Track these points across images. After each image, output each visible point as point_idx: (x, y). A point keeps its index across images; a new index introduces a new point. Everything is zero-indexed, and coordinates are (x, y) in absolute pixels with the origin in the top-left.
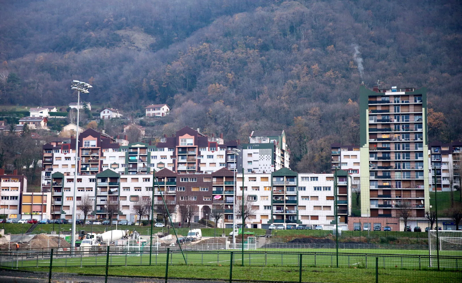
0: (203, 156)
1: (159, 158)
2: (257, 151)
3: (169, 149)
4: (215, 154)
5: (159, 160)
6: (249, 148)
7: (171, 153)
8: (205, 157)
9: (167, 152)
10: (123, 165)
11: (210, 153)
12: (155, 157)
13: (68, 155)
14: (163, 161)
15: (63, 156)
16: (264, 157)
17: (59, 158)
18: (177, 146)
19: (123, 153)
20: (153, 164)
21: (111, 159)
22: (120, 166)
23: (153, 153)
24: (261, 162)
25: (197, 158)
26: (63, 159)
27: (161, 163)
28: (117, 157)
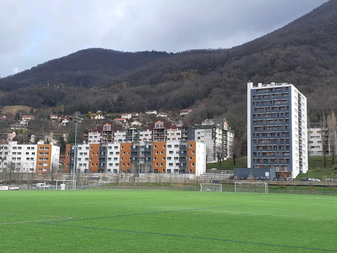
0: (168, 134)
1: (144, 135)
2: (203, 130)
3: (149, 130)
4: (176, 132)
5: (144, 137)
6: (199, 129)
7: (151, 133)
8: (170, 134)
9: (149, 132)
10: (124, 140)
11: (173, 132)
12: (142, 135)
13: (96, 135)
14: (146, 137)
15: (93, 136)
16: (207, 134)
17: (91, 137)
18: (154, 128)
19: (124, 134)
20: (141, 140)
21: (119, 137)
22: (123, 141)
23: (141, 133)
24: (205, 137)
25: (165, 135)
26: (93, 137)
27: (145, 139)
28: (122, 136)
